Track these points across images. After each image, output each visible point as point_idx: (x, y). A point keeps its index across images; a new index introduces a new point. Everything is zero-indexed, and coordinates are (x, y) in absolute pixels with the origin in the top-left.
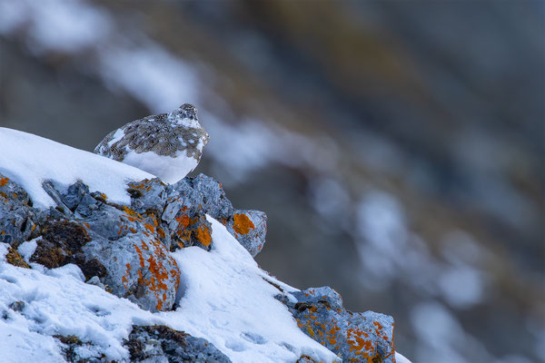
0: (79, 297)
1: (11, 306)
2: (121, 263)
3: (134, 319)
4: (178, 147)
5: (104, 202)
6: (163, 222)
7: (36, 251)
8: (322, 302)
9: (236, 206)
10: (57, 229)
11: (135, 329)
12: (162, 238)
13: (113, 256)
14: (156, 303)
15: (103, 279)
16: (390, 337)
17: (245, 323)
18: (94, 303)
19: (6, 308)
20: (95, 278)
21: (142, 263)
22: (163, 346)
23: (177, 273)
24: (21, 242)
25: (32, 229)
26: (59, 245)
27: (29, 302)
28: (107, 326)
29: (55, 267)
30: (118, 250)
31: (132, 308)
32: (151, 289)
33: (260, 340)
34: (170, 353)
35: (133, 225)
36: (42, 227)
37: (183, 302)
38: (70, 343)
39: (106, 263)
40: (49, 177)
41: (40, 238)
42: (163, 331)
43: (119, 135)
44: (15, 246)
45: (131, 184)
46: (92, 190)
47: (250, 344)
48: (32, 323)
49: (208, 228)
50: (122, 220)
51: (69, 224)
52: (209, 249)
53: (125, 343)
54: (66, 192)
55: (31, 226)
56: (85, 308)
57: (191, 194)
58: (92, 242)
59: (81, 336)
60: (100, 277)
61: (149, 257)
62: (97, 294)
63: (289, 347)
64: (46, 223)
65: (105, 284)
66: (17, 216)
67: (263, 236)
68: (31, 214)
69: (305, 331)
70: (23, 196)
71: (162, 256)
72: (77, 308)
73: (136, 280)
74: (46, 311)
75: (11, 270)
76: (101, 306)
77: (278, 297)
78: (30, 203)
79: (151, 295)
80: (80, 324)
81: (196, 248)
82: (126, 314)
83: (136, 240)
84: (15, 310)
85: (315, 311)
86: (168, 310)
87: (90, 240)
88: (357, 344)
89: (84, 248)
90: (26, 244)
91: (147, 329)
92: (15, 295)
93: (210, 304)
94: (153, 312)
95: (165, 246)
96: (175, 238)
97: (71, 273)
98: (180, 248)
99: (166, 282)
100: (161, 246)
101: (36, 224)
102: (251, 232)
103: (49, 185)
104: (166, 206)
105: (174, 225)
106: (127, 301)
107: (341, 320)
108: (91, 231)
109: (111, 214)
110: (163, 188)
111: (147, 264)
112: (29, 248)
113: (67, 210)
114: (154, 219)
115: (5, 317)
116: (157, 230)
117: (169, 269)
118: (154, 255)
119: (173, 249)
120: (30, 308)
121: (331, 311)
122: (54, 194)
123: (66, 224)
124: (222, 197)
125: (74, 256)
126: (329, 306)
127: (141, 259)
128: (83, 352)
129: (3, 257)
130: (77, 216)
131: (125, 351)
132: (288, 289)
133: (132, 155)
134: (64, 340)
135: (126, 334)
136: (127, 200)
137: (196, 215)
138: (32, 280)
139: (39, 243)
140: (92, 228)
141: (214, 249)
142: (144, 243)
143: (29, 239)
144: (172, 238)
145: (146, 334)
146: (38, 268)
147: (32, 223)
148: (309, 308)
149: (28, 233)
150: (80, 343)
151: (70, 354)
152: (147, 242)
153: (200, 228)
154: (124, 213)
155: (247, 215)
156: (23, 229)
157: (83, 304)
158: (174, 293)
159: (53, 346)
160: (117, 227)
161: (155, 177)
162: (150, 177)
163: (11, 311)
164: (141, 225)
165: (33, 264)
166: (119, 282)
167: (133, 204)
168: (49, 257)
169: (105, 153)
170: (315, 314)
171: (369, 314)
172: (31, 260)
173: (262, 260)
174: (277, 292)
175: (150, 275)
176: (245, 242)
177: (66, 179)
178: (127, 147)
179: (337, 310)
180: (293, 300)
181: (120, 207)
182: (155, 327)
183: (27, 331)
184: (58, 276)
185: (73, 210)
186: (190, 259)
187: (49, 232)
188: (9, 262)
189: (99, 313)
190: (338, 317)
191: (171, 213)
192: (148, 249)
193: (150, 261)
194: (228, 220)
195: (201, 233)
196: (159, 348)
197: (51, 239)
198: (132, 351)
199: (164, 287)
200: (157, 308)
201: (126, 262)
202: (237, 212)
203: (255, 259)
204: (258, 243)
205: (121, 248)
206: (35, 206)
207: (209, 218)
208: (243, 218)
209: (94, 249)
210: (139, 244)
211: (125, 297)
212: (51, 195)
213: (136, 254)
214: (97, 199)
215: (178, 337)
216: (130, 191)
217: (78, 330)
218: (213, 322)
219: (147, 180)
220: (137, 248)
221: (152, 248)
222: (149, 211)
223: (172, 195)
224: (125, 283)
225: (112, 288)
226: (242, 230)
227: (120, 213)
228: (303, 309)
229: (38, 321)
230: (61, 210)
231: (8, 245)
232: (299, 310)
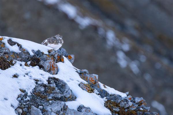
0: (38, 72)
3: (49, 76)
4: (59, 42)
5: (43, 54)
10: (34, 59)
11: (49, 78)
12: (54, 61)
16: (98, 79)
17: (70, 77)
18: (41, 73)
19: (25, 74)
20: (42, 68)
22: (54, 81)
24: (28, 62)
26: (35, 62)
28: (44, 78)
29: (34, 66)
32: (52, 70)
33: (73, 80)
34: (56, 83)
35: (49, 58)
36: (31, 59)
37: (58, 73)
38: (37, 81)
39: (44, 66)
40: (33, 49)
42: (54, 78)
43: (46, 41)
44: (26, 62)
45: (48, 50)
46: (41, 52)
47: (71, 81)
48: (30, 77)
52: (63, 62)
53: (47, 81)
54: (36, 52)
57: (60, 52)
59: (39, 79)
62: (42, 71)
63: (78, 81)
64: (32, 58)
66: (27, 57)
69: (81, 78)
70: (28, 53)
71: (54, 64)
72: (38, 74)
73: (49, 69)
74: (32, 75)
75: (25, 67)
77: (76, 72)
78: (29, 54)
79: (52, 72)
80: (38, 77)
81: (61, 62)
82: (47, 75)
85: (83, 74)
86: (55, 74)
87: (41, 61)
88: (91, 80)
89: (39, 63)
91: (51, 78)
92: (26, 72)
93: (63, 73)
96: (57, 60)
97: (37, 68)
98: (58, 62)
99: (55, 69)
102: (72, 59)
103: (33, 51)
104: (55, 54)
105: (57, 58)
106: (48, 73)
107: (88, 76)
109: (45, 56)
110: (54, 51)
111: (51, 66)
112: (29, 63)
113: (36, 55)
114: (53, 57)
115: (24, 76)
116: (53, 59)
117: (56, 66)
119: (56, 63)
120: (29, 74)
123: (36, 58)
124: (66, 52)
126: (86, 73)
128: (39, 83)
129: (24, 65)
130: (38, 56)
131: (47, 82)
132: (78, 70)
133: (49, 45)
134: (36, 80)
135: (47, 79)
136: (48, 53)
137: (61, 56)
138: (30, 69)
139: (31, 62)
140: (41, 59)
143: (29, 61)
145: (51, 79)
146: (31, 67)
149: (29, 60)
150: (39, 81)
151: (37, 83)
153: (62, 58)
156: (28, 59)
158: (57, 71)
159: (34, 82)
160: (46, 59)
162: (52, 49)
165: (30, 66)
167: (49, 54)
168: (33, 64)
169: (44, 44)
171: (94, 75)
172: (29, 65)
173: (74, 64)
174: (76, 70)
175: (52, 68)
176: (70, 61)
177: (36, 50)
178: (48, 43)
179: (88, 74)
180: (79, 72)
181: (46, 55)
182: (53, 78)
183: (28, 79)
184: (35, 68)
185: (37, 55)
186: (60, 65)
189: (42, 75)
190: (88, 75)
191: (56, 56)
194: (67, 57)
196: (53, 82)
197: (33, 61)
198: (48, 82)
199: (55, 70)
200: (53, 74)
201: (47, 65)
203: (72, 64)
204: (73, 61)
205: (46, 63)
206: (30, 55)
207: (63, 56)
208: (70, 56)
209: (41, 63)
210: (50, 62)
212: (33, 52)
213: (49, 64)
215: (57, 80)
216: (48, 52)
217: (38, 78)
218: (64, 77)
221: (52, 63)
222: (52, 55)
223: (56, 52)
224: (47, 69)
225: (45, 70)
226: (70, 58)
227: (46, 56)
228: (81, 74)
229: (31, 77)
232: (80, 74)
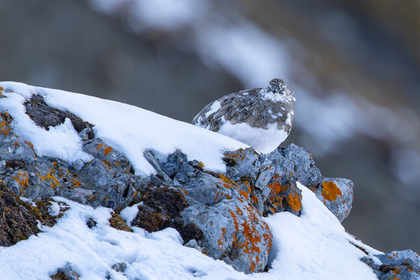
0: (177, 259)
1: (113, 267)
2: (217, 227)
5: (202, 170)
6: (256, 188)
7: (138, 216)
8: (405, 264)
9: (325, 175)
10: (157, 195)
12: (255, 204)
13: (209, 220)
14: (250, 265)
15: (200, 242)
18: (191, 266)
19: (110, 269)
20: (193, 241)
21: (237, 227)
23: (269, 237)
24: (123, 207)
25: (134, 195)
26: (159, 211)
27: (131, 263)
29: (155, 231)
30: (214, 215)
31: (227, 269)
32: (244, 251)
35: (228, 192)
36: (143, 193)
37: (275, 264)
39: (202, 227)
40: (150, 147)
41: (142, 203)
43: (216, 106)
44: (118, 211)
45: (227, 153)
46: (190, 159)
49: (299, 195)
50: (218, 187)
51: (168, 191)
52: (299, 214)
54: (165, 161)
55: (133, 192)
56: (182, 269)
57: (283, 162)
58: (190, 208)
60: (197, 240)
61: (243, 222)
62: (194, 256)
64: (147, 189)
65: (201, 247)
66: (120, 183)
67: (350, 202)
68: (133, 180)
70: (125, 164)
71: (255, 220)
72: (176, 270)
73: (231, 243)
75: (114, 233)
76: (198, 267)
77: (363, 260)
78: (132, 171)
79: (245, 258)
81: (287, 213)
82: (221, 275)
83: (231, 206)
84: (117, 271)
85: (398, 272)
86: (260, 271)
87: (188, 205)
89: (182, 213)
90: (128, 208)
92: (118, 257)
93: (300, 266)
94: (246, 273)
95: (258, 212)
96: (267, 203)
97: (169, 237)
98: (272, 214)
99: (259, 245)
100: (254, 211)
101: (138, 190)
102: (339, 199)
103: (150, 155)
104: (259, 173)
105: (267, 192)
106: (222, 262)
108: (189, 197)
109: (208, 181)
110: (256, 157)
111: (241, 228)
112: (131, 212)
113: (167, 178)
114: (248, 185)
115: (108, 278)
116: (251, 196)
117: (262, 232)
118: (248, 219)
119: (266, 214)
120: (132, 270)
121: (414, 273)
122: (155, 162)
123: (166, 190)
124: (311, 166)
125: (173, 220)
126: (411, 268)
127: (236, 223)
129: (107, 222)
130: (176, 183)
132: (373, 252)
133: (227, 126)
136: (222, 168)
137: (287, 182)
138: (134, 243)
139: (140, 208)
140: (190, 194)
141: (304, 214)
142: (238, 208)
143: (131, 205)
144: (265, 204)
146: (140, 232)
147: (134, 190)
148: (393, 269)
149: (130, 198)
152: (241, 208)
153: (291, 195)
154: (220, 180)
155: (335, 182)
156: (125, 195)
157: (181, 265)
158: (267, 256)
160: (213, 193)
161: (249, 147)
162: (244, 146)
163: (113, 272)
164: (236, 192)
165: (134, 228)
166: (215, 245)
167: (228, 172)
168: (150, 221)
169: (202, 124)
170: (398, 276)
172: (133, 224)
174: (363, 254)
175: (244, 238)
176: (333, 208)
177: (165, 148)
178: (223, 118)
179: (419, 271)
180: (378, 262)
181: (217, 175)
184: (158, 239)
185: (172, 177)
187: (149, 198)
188: (112, 226)
189: (195, 274)
191: (263, 181)
192: (242, 214)
193: (244, 225)
194: (317, 187)
195: (292, 199)
197: (150, 204)
199: (257, 250)
200: (250, 270)
201: (221, 226)
202: (326, 179)
203: (343, 224)
204: (345, 208)
205: (217, 213)
206: (136, 174)
207: (299, 185)
208: (332, 186)
209: (192, 214)
210: (234, 210)
211: (221, 260)
212: (151, 163)
213: (231, 219)
214: (195, 167)
216: (225, 160)
219: (241, 150)
220: (232, 213)
221: (246, 213)
222: (243, 179)
223: (265, 163)
224: (221, 246)
225: (208, 251)
226: (330, 196)
227: (216, 180)
228: (387, 271)
230: (161, 177)
231: (111, 210)
232: (383, 271)
